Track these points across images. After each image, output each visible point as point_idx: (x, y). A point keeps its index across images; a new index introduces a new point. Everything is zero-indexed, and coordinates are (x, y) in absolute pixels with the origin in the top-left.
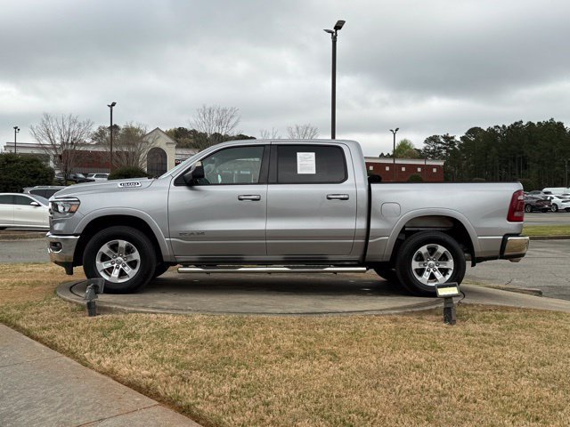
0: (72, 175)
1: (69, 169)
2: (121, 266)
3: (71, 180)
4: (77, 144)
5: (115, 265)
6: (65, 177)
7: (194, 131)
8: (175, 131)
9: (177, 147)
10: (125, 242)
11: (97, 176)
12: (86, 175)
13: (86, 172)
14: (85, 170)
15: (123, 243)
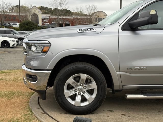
0: (4, 24)
1: (3, 21)
2: (82, 93)
3: (3, 26)
4: (5, 12)
5: (77, 93)
6: (2, 24)
7: (47, 8)
8: (40, 7)
9: (42, 13)
10: (86, 75)
11: (13, 24)
12: (9, 24)
13: (9, 23)
14: (9, 22)
15: (84, 76)
